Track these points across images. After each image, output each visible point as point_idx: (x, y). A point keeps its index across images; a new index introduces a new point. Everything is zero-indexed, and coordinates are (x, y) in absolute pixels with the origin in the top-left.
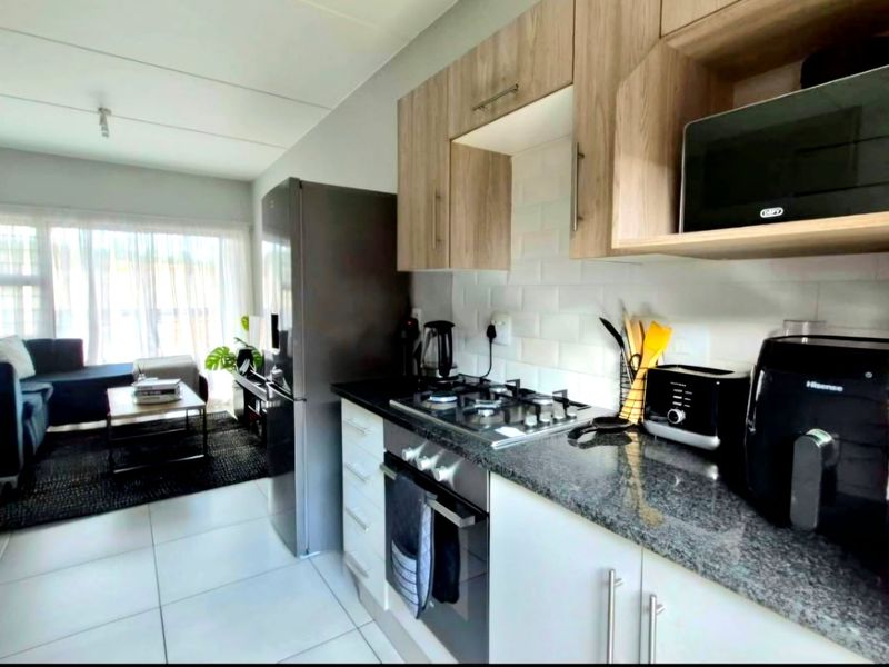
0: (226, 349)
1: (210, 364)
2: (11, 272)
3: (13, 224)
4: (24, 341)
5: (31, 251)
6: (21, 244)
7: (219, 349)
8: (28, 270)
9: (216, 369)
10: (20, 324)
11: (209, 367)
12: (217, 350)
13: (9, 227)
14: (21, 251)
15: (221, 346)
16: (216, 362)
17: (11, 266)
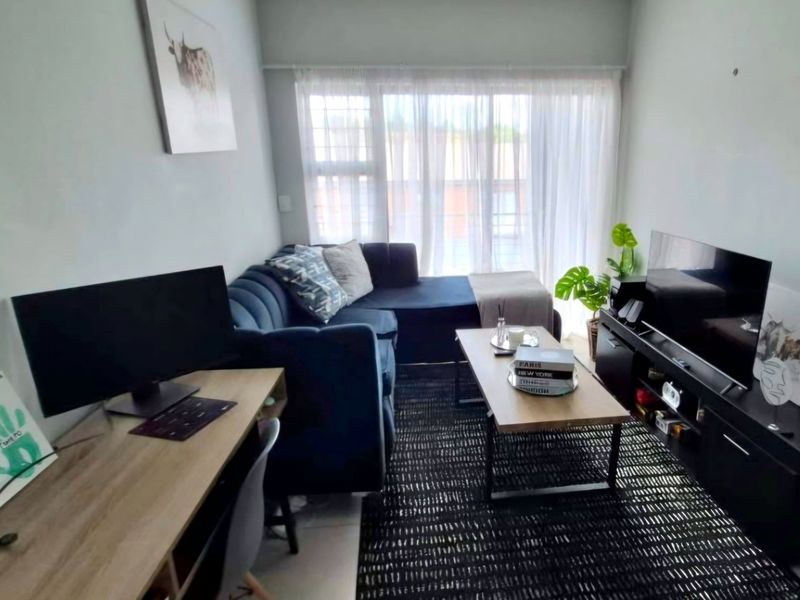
0: (585, 270)
1: (563, 289)
2: (348, 160)
3: (348, 96)
4: (361, 245)
5: (366, 129)
6: (357, 122)
7: (575, 270)
8: (363, 156)
9: (567, 298)
10: (357, 224)
11: (559, 294)
12: (570, 273)
13: (345, 98)
14: (357, 129)
15: (578, 264)
16: (569, 288)
17: (347, 150)
